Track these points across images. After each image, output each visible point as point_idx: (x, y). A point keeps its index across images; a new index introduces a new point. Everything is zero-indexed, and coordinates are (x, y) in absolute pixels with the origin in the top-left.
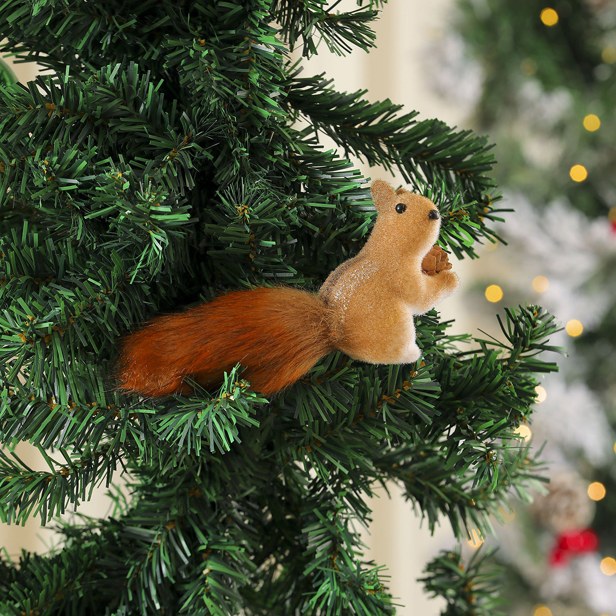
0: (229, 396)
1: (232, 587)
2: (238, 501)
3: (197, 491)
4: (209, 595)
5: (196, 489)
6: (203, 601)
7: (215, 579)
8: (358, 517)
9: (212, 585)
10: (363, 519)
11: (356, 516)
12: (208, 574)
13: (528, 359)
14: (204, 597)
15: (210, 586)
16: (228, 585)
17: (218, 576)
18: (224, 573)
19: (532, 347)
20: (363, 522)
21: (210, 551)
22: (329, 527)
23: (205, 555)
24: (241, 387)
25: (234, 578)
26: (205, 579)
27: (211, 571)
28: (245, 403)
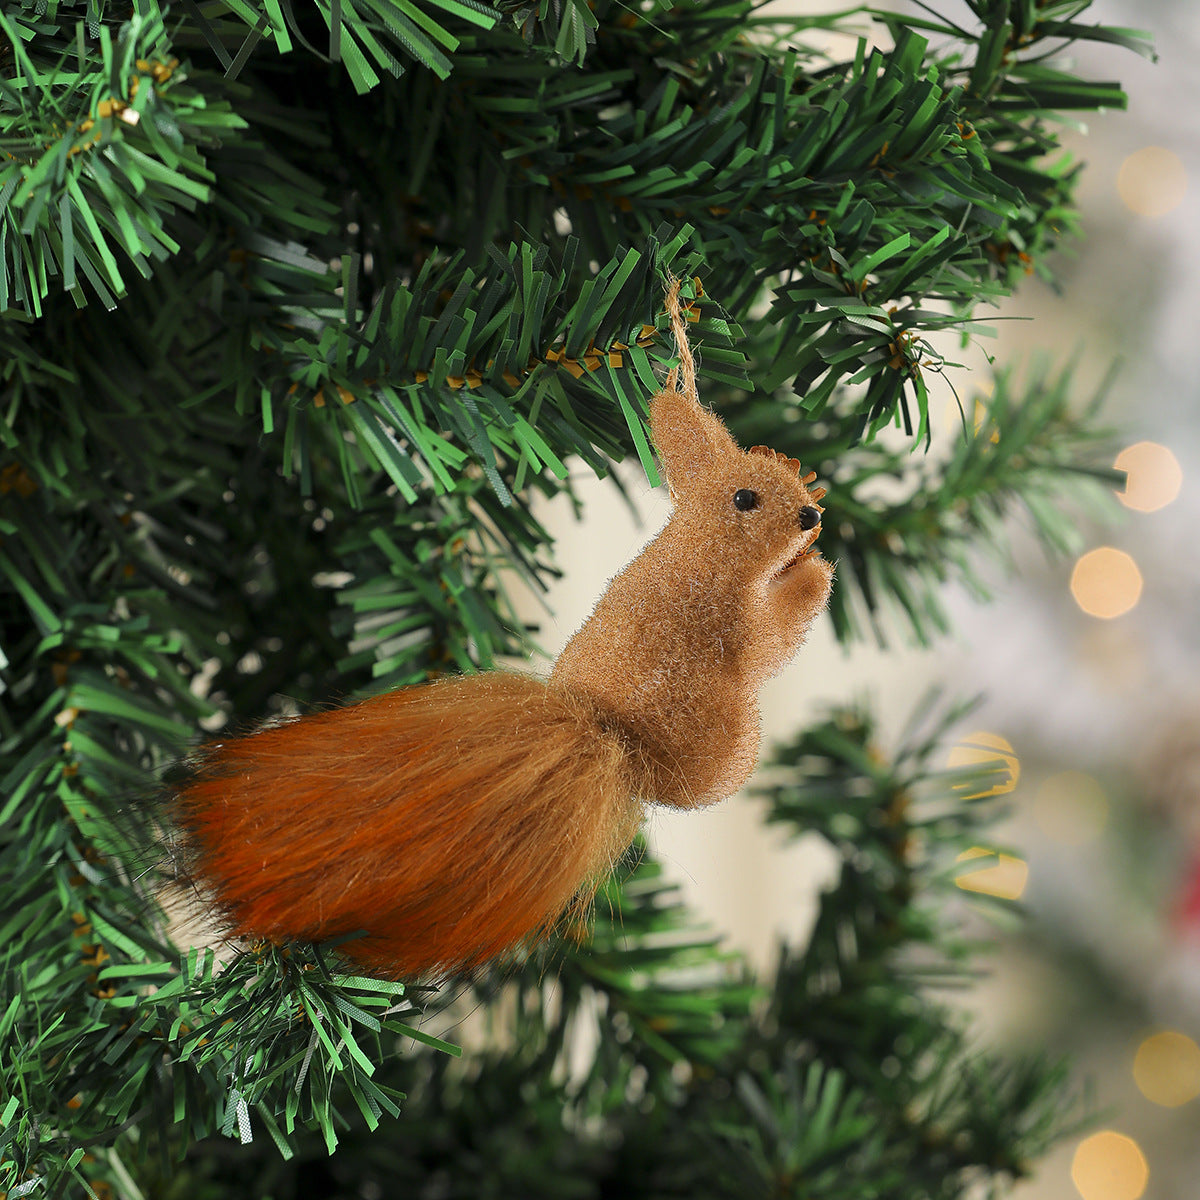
0: (121, 111)
1: (146, 763)
2: (154, 513)
3: (23, 478)
4: (76, 784)
5: (19, 471)
6: (58, 801)
7: (95, 739)
8: (520, 565)
9: (85, 755)
10: (533, 569)
11: (513, 559)
12: (71, 725)
13: (1029, 68)
14: (64, 791)
15: (78, 758)
16: (133, 758)
17: (104, 729)
18: (122, 718)
19: (1042, 30)
20: (532, 581)
21: (75, 656)
22: (425, 589)
23: (59, 670)
24: (155, 78)
25: (152, 734)
26: (62, 738)
27: (81, 714)
28: (171, 130)
